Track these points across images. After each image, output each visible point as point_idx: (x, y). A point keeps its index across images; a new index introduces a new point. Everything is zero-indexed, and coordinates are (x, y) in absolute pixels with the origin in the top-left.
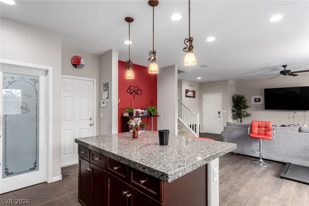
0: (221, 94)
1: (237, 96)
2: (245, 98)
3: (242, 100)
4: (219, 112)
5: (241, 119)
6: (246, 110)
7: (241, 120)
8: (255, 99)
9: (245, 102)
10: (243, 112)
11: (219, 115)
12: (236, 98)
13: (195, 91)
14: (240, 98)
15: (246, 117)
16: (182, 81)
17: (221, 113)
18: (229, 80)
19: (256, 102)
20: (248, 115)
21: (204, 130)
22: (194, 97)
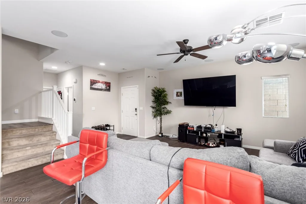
0: (138, 86)
1: (158, 89)
2: (165, 92)
3: (163, 94)
4: (136, 109)
5: (161, 117)
6: (166, 106)
7: (161, 119)
8: (177, 93)
9: (166, 97)
10: (163, 108)
11: (136, 113)
12: (156, 91)
13: (110, 83)
14: (160, 92)
15: (166, 114)
16: (83, 67)
17: (138, 110)
18: (145, 68)
19: (178, 96)
20: (168, 112)
21: (122, 130)
22: (109, 90)
